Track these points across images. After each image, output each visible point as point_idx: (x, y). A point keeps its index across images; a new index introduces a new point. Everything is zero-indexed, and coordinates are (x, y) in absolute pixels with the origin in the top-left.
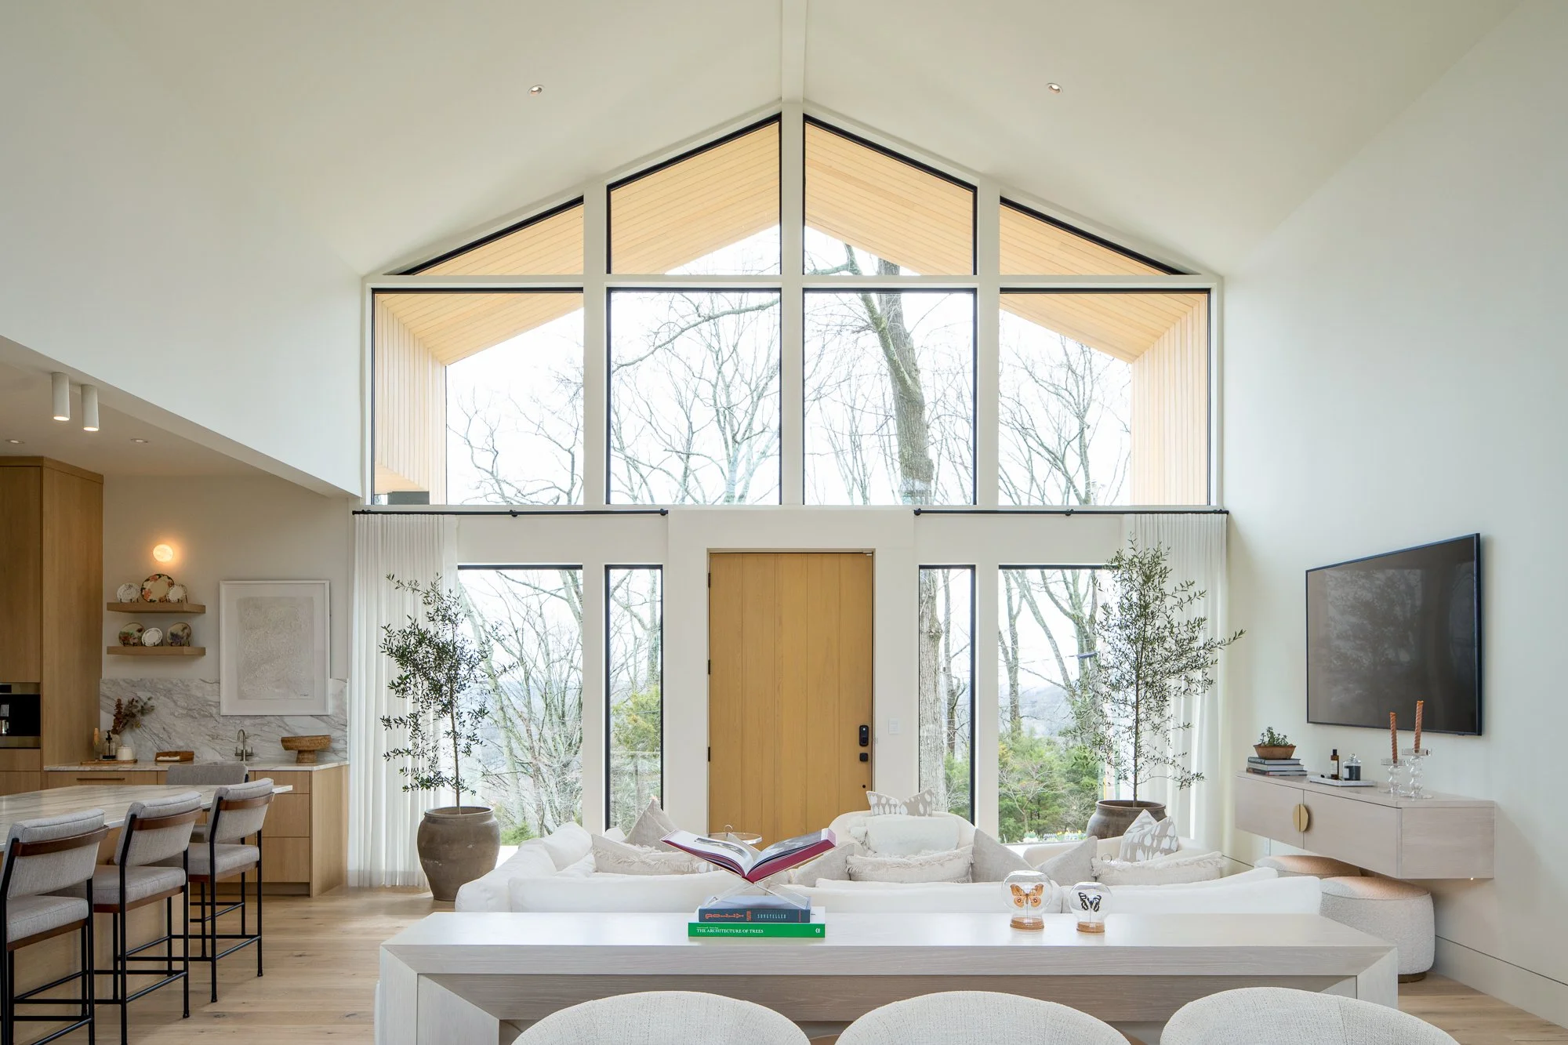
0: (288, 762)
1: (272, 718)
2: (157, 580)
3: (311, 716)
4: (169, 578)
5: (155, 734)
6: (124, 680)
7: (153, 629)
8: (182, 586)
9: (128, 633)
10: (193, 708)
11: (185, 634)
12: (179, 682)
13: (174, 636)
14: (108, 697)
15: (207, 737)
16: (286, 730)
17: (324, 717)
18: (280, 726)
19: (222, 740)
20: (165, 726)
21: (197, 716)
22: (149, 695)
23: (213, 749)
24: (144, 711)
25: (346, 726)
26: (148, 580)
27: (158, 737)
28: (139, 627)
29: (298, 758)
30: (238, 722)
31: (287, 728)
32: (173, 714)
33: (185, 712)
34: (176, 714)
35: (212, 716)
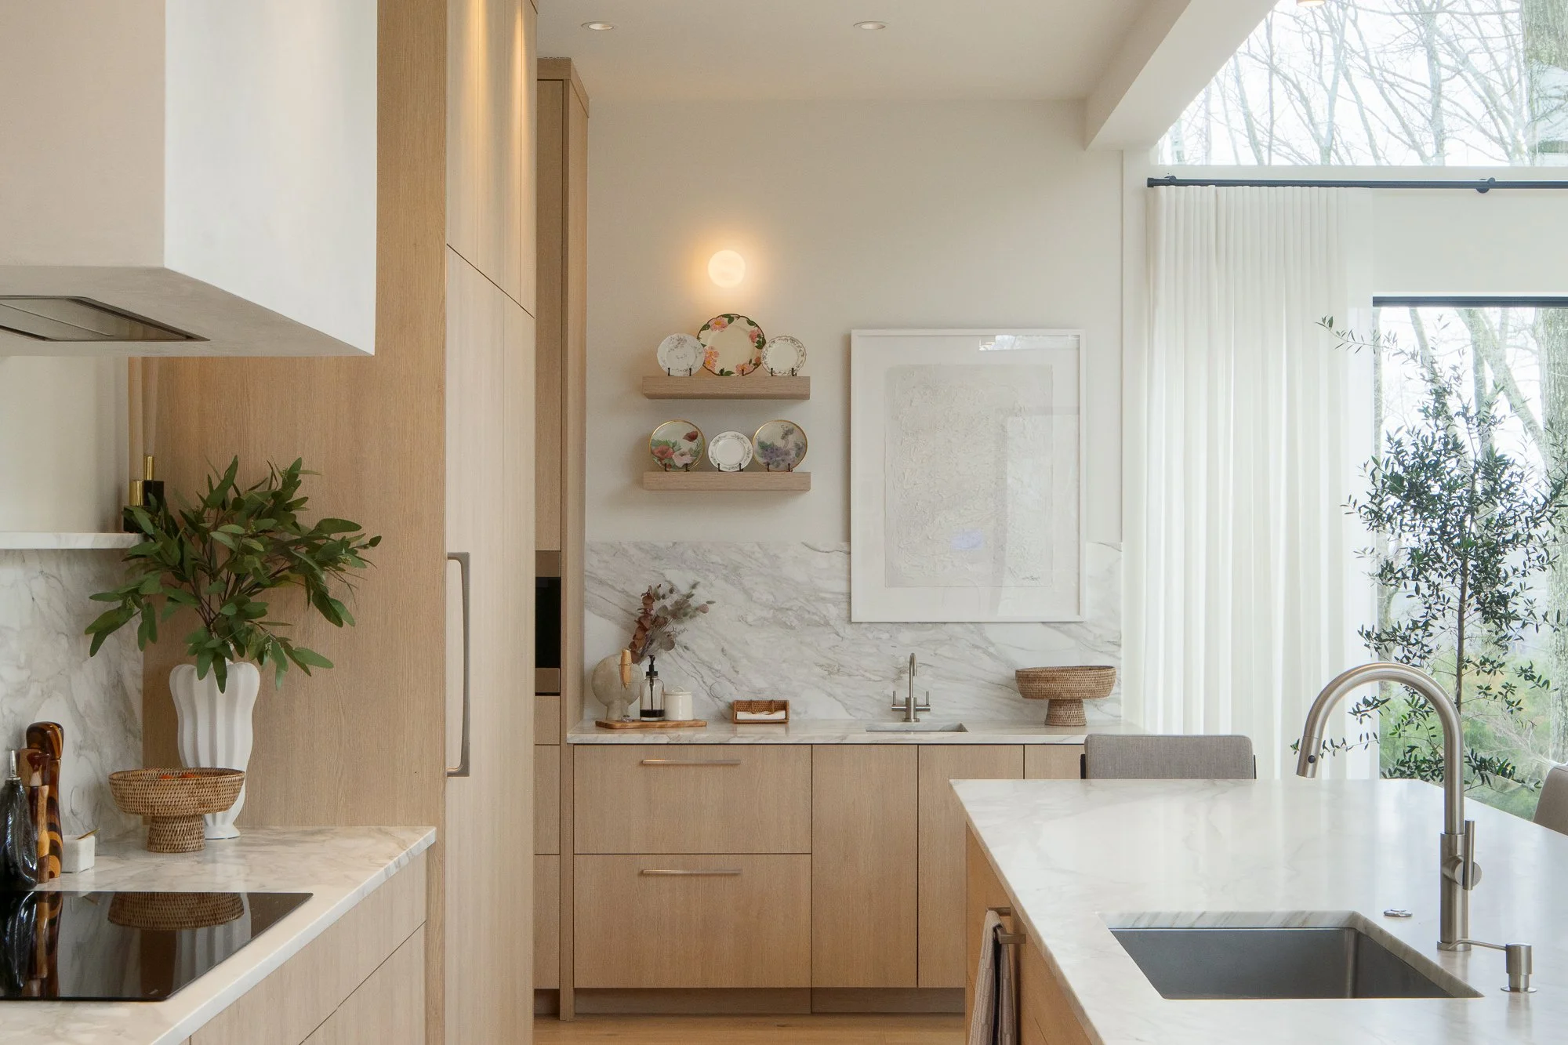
0: (1031, 723)
1: (957, 628)
2: (724, 327)
3: (1043, 623)
4: (751, 323)
5: (703, 663)
6: (637, 545)
7: (729, 434)
8: (793, 340)
9: (666, 443)
10: (788, 605)
11: (791, 445)
12: (756, 548)
13: (766, 449)
14: (601, 582)
15: (818, 670)
16: (990, 655)
17: (1073, 626)
18: (977, 647)
19: (849, 675)
20: (726, 647)
21: (795, 623)
22: (691, 577)
23: (830, 695)
24: (682, 611)
25: (1120, 646)
26: (706, 327)
27: (710, 668)
28: (690, 429)
29: (1049, 716)
30: (885, 636)
31: (991, 650)
32: (742, 619)
33: (769, 614)
34: (750, 619)
35: (827, 624)
